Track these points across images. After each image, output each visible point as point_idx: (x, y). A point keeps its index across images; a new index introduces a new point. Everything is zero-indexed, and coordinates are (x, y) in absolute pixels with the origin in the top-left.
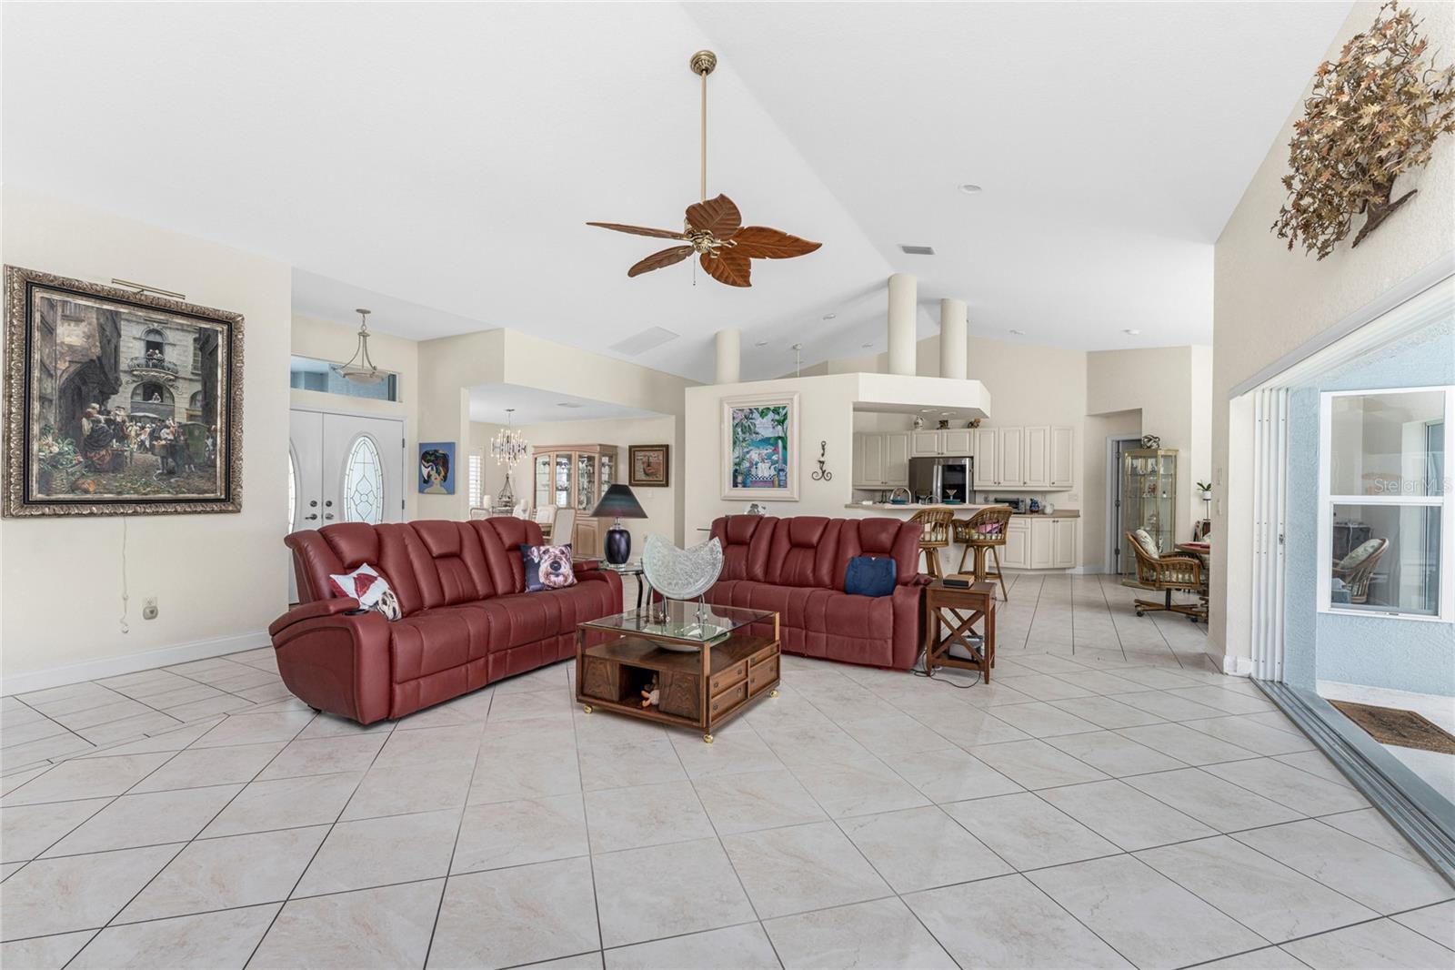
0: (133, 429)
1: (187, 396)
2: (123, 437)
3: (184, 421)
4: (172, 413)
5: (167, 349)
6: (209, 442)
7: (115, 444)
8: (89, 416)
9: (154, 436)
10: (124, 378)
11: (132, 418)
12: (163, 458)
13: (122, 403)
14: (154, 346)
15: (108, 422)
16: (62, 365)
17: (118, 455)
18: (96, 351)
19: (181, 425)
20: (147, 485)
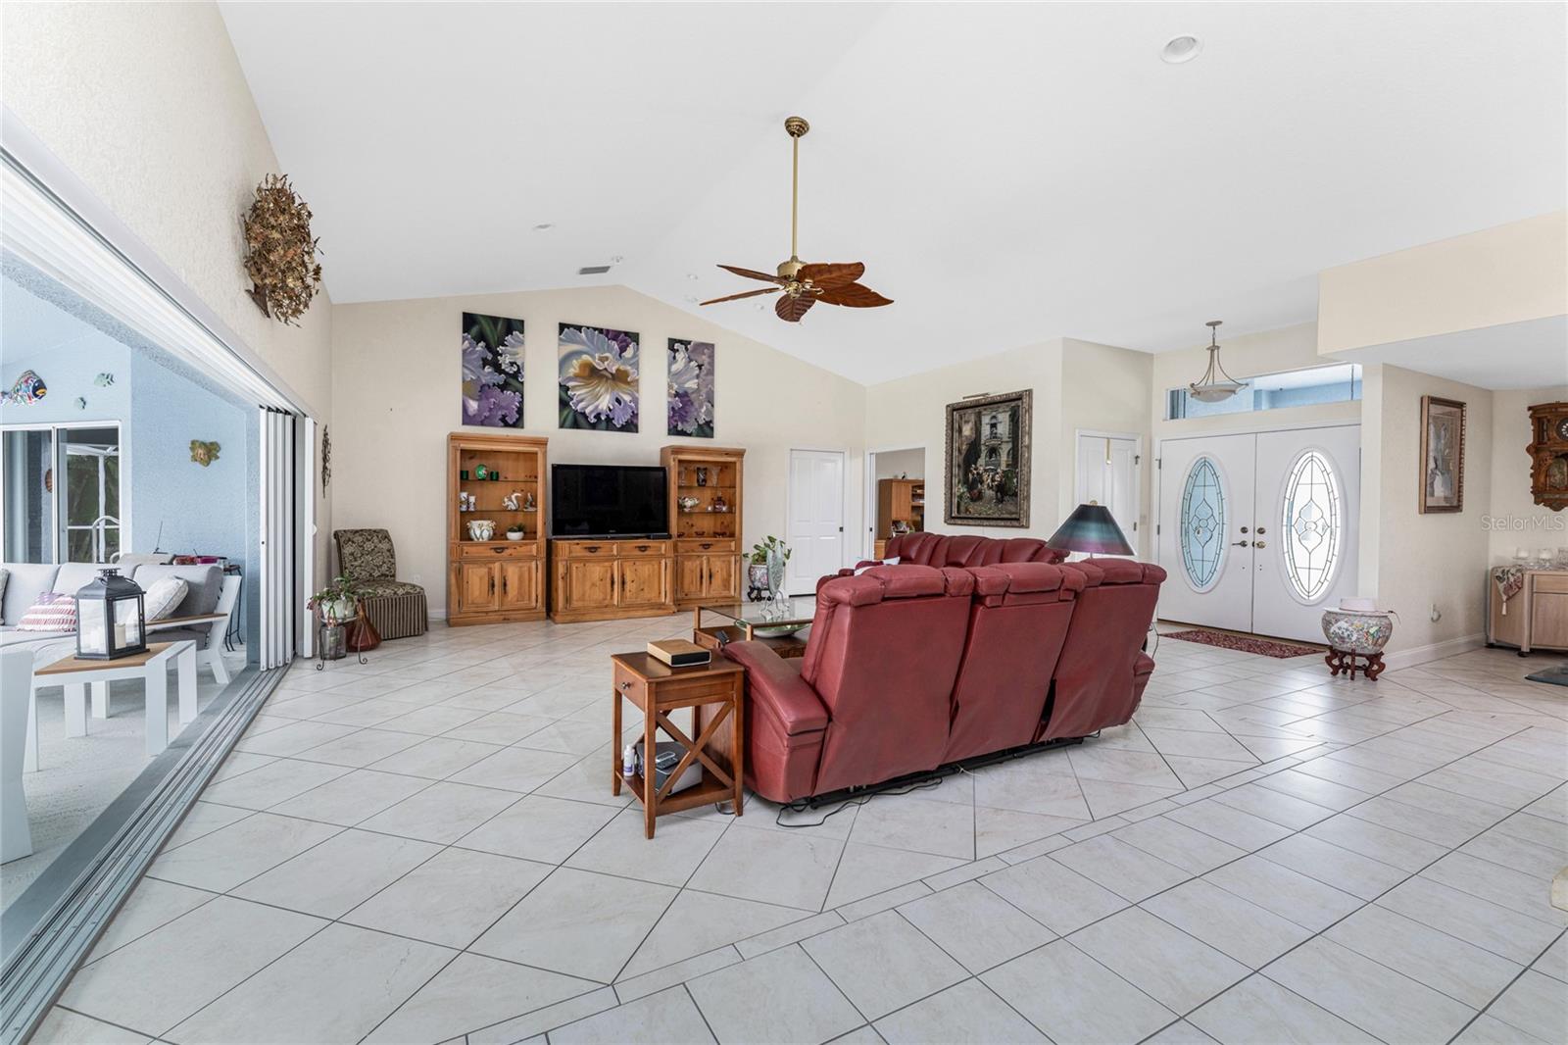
0: (985, 477)
1: (1006, 452)
2: (982, 482)
3: (1005, 469)
4: (999, 465)
5: (999, 426)
6: (1015, 480)
7: (979, 486)
8: (971, 471)
9: (993, 480)
10: (983, 448)
11: (986, 471)
12: (997, 492)
13: (982, 461)
14: (993, 426)
15: (978, 474)
16: (964, 447)
17: (980, 492)
18: (974, 436)
19: (1004, 472)
20: (990, 509)
